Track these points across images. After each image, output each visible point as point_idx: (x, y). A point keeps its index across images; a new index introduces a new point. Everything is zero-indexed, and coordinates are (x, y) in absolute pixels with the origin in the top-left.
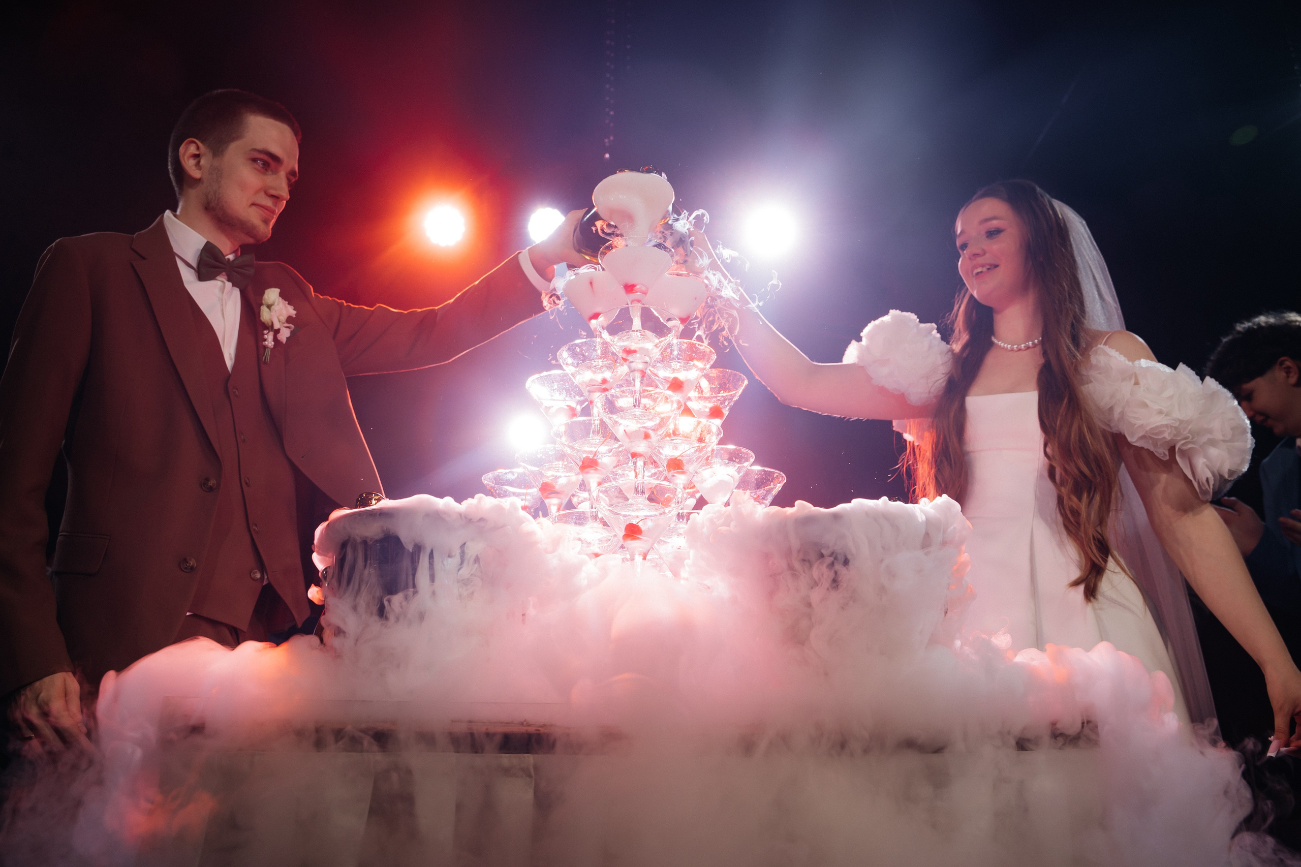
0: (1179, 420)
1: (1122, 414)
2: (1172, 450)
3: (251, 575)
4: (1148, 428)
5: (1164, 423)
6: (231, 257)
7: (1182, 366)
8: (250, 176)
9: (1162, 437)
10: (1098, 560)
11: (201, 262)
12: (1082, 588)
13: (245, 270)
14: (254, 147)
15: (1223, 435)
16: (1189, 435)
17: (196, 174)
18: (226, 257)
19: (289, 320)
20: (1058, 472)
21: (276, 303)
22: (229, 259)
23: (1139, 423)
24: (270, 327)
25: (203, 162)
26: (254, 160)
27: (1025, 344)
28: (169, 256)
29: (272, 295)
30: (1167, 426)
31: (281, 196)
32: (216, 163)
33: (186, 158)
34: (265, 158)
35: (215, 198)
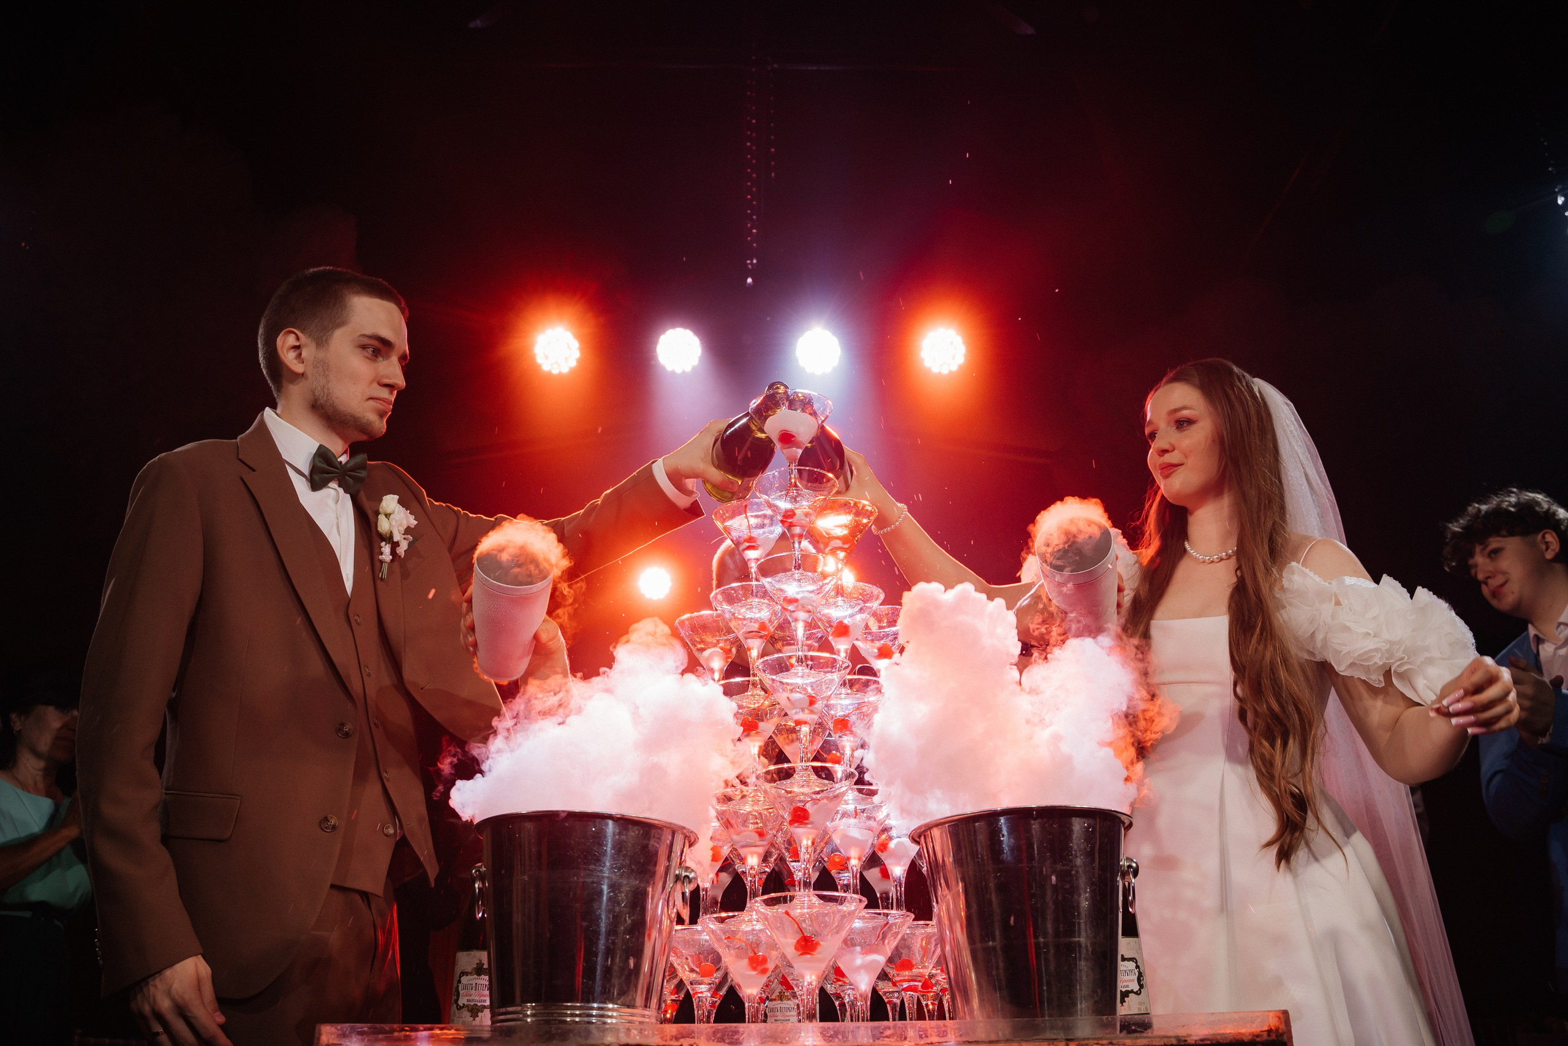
0: (1390, 641)
1: (1325, 640)
2: (1388, 674)
3: (383, 832)
4: (1356, 655)
5: (1372, 647)
6: (343, 459)
7: (1386, 579)
8: (359, 364)
9: (1373, 663)
10: (1295, 815)
11: (314, 470)
12: (1274, 850)
13: (357, 472)
14: (362, 333)
15: (1441, 653)
16: (1404, 655)
17: (298, 368)
18: (339, 460)
19: (408, 531)
20: (1250, 716)
21: (396, 512)
22: (341, 462)
23: (1345, 650)
24: (389, 538)
25: (304, 354)
26: (364, 347)
27: (1218, 555)
28: (277, 464)
29: (390, 502)
30: (1377, 650)
31: (396, 384)
32: (321, 354)
33: (285, 351)
34: (376, 343)
35: (324, 394)
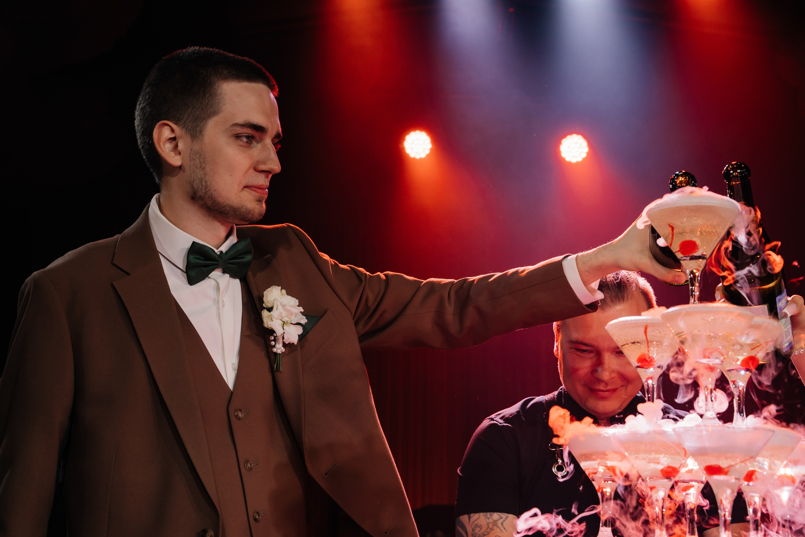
11: (189, 262)
18: (216, 252)
22: (221, 252)
31: (272, 169)
32: (196, 147)
33: (161, 144)
34: (248, 131)
35: (202, 186)
